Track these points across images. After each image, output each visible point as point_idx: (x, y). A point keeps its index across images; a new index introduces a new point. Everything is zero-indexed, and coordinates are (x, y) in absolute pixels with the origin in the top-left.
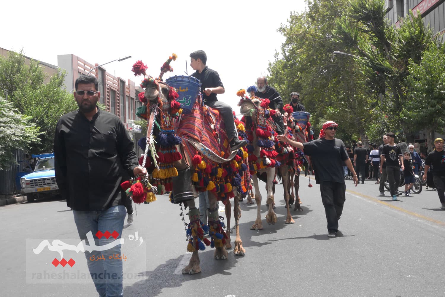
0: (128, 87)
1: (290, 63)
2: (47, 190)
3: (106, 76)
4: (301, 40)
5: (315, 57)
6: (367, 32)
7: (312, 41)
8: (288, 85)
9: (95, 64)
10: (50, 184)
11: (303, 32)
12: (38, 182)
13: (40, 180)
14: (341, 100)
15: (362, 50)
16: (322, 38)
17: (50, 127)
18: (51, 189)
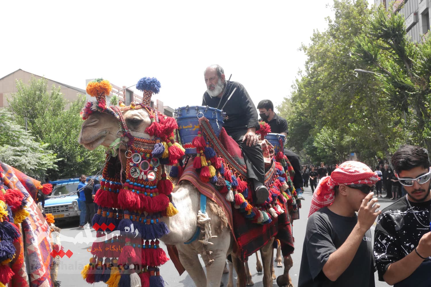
0: (157, 107)
1: (313, 80)
2: (60, 217)
3: (134, 97)
4: (322, 58)
5: (336, 75)
6: (387, 49)
7: (333, 59)
8: (310, 103)
9: (123, 86)
10: (63, 211)
11: (323, 50)
12: (52, 209)
13: (54, 207)
14: (364, 117)
15: (383, 68)
16: (343, 56)
17: (69, 152)
18: (65, 216)
